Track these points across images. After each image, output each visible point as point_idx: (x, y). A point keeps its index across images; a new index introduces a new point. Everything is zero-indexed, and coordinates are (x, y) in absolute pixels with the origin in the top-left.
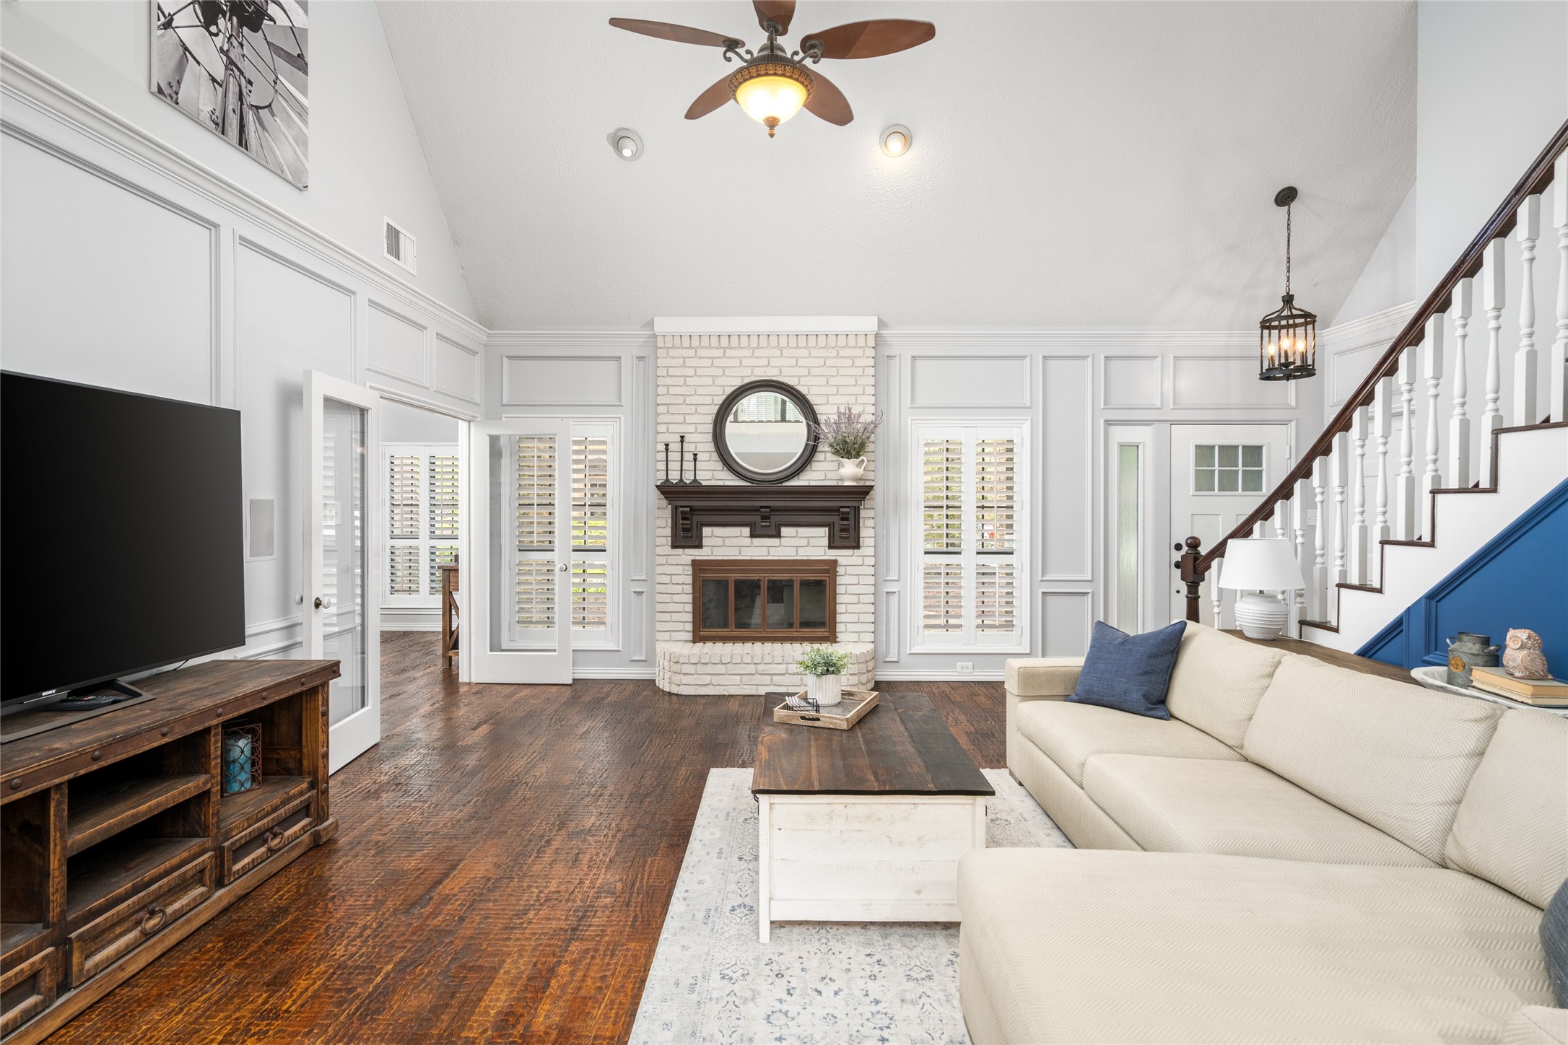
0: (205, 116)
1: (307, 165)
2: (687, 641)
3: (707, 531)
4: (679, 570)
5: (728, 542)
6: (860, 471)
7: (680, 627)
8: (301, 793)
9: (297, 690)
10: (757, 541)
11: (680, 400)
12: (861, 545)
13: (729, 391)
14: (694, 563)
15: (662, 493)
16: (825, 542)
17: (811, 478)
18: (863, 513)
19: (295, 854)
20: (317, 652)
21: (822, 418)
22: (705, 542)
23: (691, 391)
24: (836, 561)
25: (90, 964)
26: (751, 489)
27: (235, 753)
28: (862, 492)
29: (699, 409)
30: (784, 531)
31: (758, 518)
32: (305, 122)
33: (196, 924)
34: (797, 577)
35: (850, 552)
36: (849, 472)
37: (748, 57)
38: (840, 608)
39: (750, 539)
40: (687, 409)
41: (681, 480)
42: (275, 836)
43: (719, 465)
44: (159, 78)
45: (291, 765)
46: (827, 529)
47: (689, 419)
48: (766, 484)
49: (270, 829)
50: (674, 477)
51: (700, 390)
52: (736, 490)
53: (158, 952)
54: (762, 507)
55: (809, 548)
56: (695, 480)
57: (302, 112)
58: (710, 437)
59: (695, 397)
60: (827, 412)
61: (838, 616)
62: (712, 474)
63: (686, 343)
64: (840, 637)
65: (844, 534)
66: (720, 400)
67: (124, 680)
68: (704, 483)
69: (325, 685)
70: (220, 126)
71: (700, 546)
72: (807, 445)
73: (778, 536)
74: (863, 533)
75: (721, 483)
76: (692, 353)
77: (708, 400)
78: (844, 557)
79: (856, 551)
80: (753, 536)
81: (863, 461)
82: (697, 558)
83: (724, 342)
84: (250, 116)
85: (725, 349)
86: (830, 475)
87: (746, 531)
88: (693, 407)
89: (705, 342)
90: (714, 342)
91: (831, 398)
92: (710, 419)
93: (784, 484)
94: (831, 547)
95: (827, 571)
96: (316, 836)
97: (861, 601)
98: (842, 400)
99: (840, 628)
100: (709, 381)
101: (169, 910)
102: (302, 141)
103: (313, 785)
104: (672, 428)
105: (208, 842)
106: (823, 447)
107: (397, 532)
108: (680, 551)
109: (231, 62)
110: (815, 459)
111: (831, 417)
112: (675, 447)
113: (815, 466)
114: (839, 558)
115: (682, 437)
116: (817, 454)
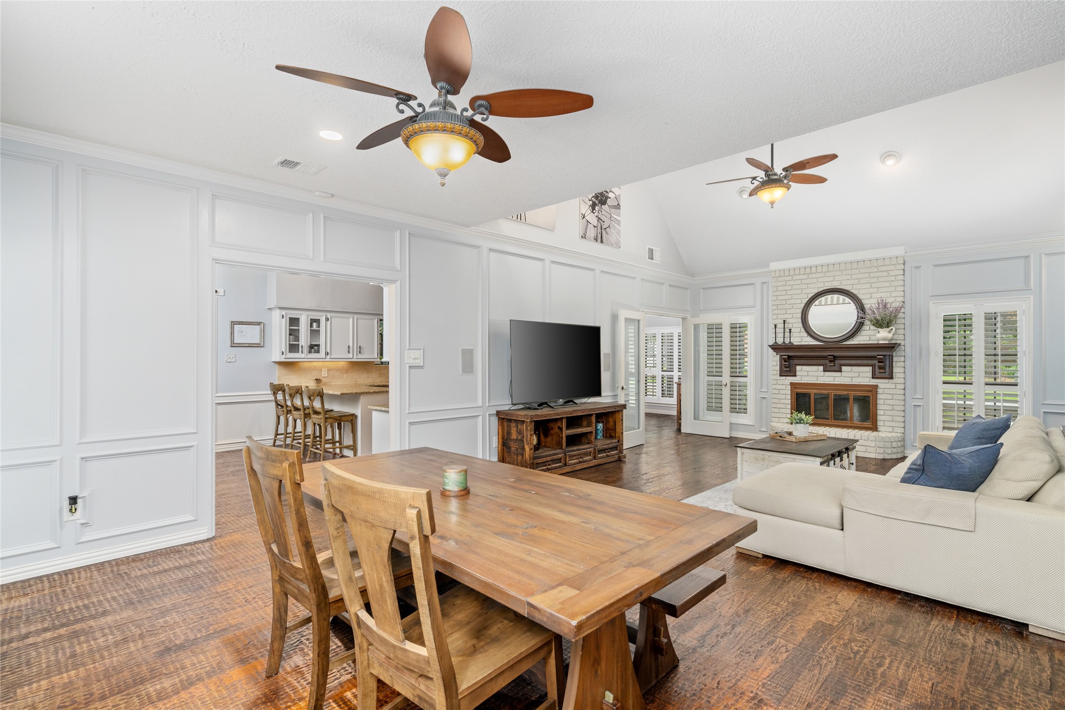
0: (592, 238)
1: (620, 239)
2: (787, 423)
3: (798, 368)
4: (783, 387)
5: (810, 374)
6: (890, 336)
7: (784, 416)
8: (615, 443)
9: (614, 410)
10: (827, 374)
11: (784, 302)
12: (894, 377)
13: (810, 296)
14: (791, 384)
15: (772, 349)
16: (870, 375)
17: (860, 339)
18: (895, 359)
19: (613, 460)
20: (621, 401)
21: (867, 307)
22: (798, 373)
23: (789, 297)
24: (877, 386)
25: (570, 462)
26: (822, 346)
27: (599, 427)
28: (892, 347)
29: (794, 306)
30: (844, 368)
31: (827, 362)
32: (619, 226)
33: (590, 465)
34: (852, 394)
35: (887, 381)
36: (882, 336)
37: (761, 180)
38: (879, 412)
39: (823, 373)
40: (787, 307)
41: (784, 342)
42: (608, 452)
43: (805, 334)
44: (581, 234)
45: (613, 435)
46: (871, 368)
47: (788, 311)
48: (831, 344)
49: (607, 449)
50: (780, 341)
51: (794, 297)
52: (815, 346)
53: (582, 467)
54: (829, 356)
55: (860, 378)
56: (790, 342)
57: (618, 222)
58: (800, 320)
59: (793, 300)
60: (870, 303)
61: (878, 416)
62: (800, 339)
63: (787, 274)
64: (880, 428)
65: (881, 371)
66: (805, 301)
67: (576, 401)
68: (795, 344)
69: (622, 411)
70: (596, 240)
71: (795, 375)
72: (857, 322)
73: (840, 371)
74: (895, 370)
75: (806, 343)
76: (790, 278)
77: (799, 301)
78: (883, 384)
79: (890, 380)
80: (824, 371)
81: (892, 329)
82: (793, 382)
83: (808, 271)
84: (604, 232)
85: (808, 274)
86: (872, 338)
87: (821, 368)
88: (791, 306)
89: (797, 272)
90: (802, 271)
91: (873, 295)
92: (800, 311)
93: (843, 343)
94: (873, 378)
95: (871, 391)
96: (619, 457)
97: (894, 409)
98: (878, 295)
99: (880, 423)
100: (800, 291)
101: (584, 459)
102: (619, 232)
103: (618, 441)
104: (780, 316)
105: (592, 446)
106: (867, 322)
107: (664, 369)
108: (784, 378)
109: (599, 218)
110: (862, 329)
111: (873, 305)
112: (781, 326)
113: (863, 333)
114: (879, 384)
115: (784, 321)
116: (864, 326)
